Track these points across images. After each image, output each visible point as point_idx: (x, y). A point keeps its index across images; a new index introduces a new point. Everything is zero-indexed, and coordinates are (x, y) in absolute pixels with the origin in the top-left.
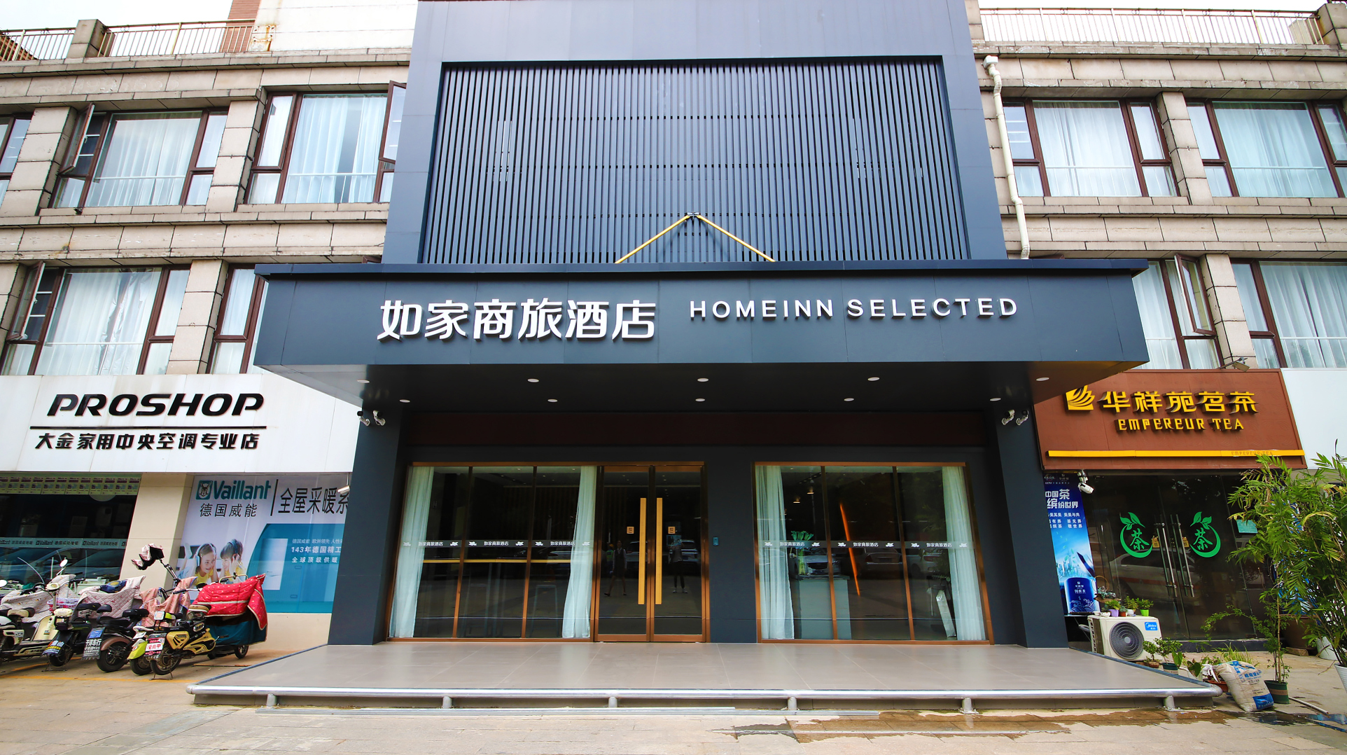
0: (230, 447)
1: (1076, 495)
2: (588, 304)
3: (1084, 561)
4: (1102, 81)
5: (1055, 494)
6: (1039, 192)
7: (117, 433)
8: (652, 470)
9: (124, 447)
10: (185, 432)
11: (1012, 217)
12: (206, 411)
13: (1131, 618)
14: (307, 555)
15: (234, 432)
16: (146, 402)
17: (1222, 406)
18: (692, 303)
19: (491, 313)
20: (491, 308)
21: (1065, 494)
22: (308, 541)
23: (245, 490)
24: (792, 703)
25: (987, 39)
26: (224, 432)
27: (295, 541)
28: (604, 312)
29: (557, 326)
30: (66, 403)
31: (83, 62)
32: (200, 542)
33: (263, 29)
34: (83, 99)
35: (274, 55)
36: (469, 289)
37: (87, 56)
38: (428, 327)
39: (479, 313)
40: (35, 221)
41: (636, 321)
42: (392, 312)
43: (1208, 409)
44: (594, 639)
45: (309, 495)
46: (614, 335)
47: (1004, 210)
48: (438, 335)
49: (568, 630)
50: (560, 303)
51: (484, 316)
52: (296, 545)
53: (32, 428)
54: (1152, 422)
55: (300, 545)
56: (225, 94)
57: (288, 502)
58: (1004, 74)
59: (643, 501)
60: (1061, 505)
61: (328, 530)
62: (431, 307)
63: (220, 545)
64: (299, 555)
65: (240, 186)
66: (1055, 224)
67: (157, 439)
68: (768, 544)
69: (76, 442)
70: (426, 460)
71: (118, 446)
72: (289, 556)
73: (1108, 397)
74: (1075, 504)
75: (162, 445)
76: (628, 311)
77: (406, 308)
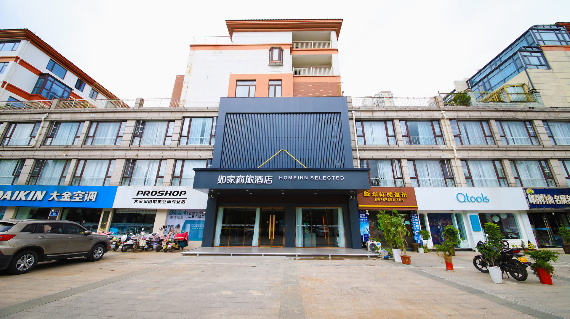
0: (179, 203)
1: (366, 215)
2: (259, 176)
3: (367, 230)
4: (379, 117)
5: (362, 215)
6: (364, 144)
7: (153, 200)
8: (273, 208)
9: (154, 203)
10: (168, 199)
11: (356, 150)
12: (173, 195)
13: (375, 243)
14: (194, 227)
15: (180, 199)
16: (159, 192)
17: (399, 196)
18: (280, 176)
19: (240, 178)
20: (240, 177)
21: (364, 215)
22: (195, 224)
23: (181, 212)
24: (297, 256)
25: (353, 106)
26: (177, 200)
27: (192, 224)
28: (262, 178)
29: (253, 181)
30: (141, 193)
31: (138, 109)
32: (171, 225)
33: (182, 101)
34: (139, 118)
35: (185, 108)
36: (236, 173)
37: (139, 107)
38: (227, 181)
39: (237, 178)
40: (129, 148)
41: (268, 180)
42: (220, 178)
43: (396, 196)
44: (259, 247)
45: (195, 213)
46: (264, 183)
47: (354, 149)
48: (229, 183)
49: (254, 244)
50: (253, 176)
51: (238, 179)
52: (192, 225)
53: (133, 198)
54: (383, 199)
55: (193, 225)
56: (174, 118)
57: (190, 215)
58: (356, 115)
59: (270, 216)
60: (363, 217)
61: (199, 222)
62: (228, 177)
63: (175, 225)
64: (193, 228)
65: (178, 141)
66: (366, 152)
67: (162, 201)
68: (298, 226)
69: (143, 202)
70: (222, 206)
71: (153, 203)
72: (191, 228)
73: (373, 193)
74: (366, 217)
75: (163, 203)
76: (267, 178)
77: (223, 177)
